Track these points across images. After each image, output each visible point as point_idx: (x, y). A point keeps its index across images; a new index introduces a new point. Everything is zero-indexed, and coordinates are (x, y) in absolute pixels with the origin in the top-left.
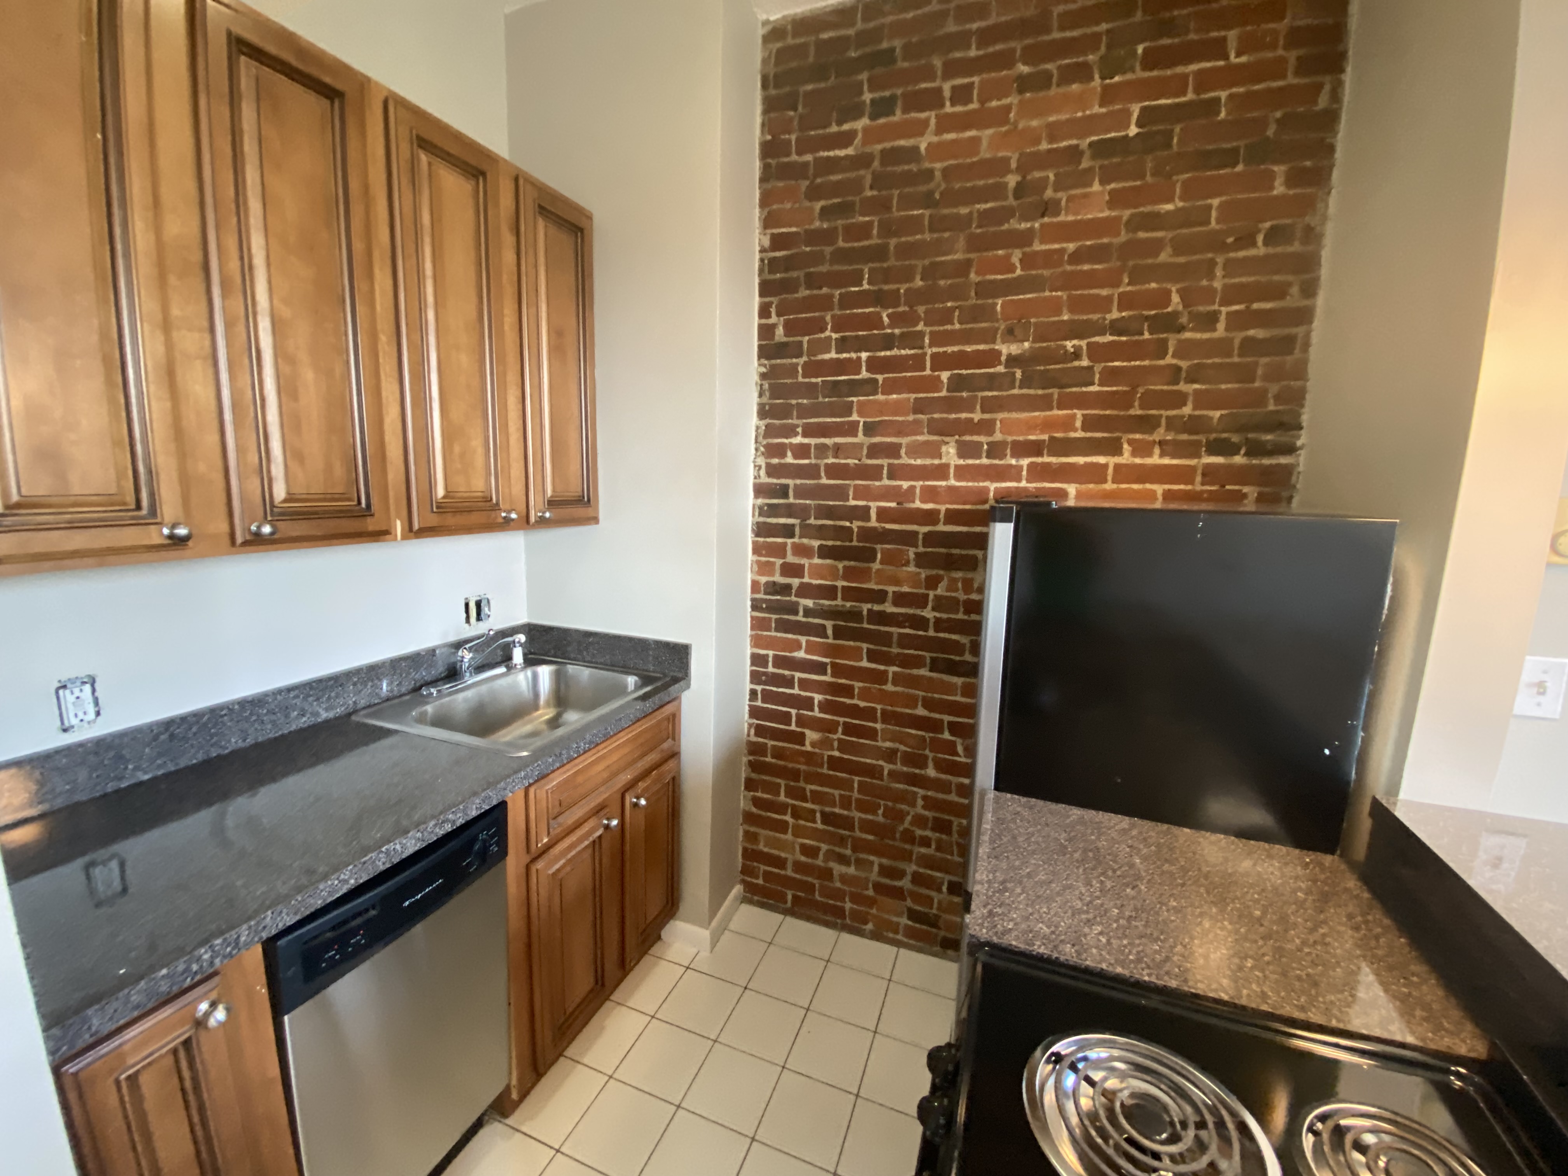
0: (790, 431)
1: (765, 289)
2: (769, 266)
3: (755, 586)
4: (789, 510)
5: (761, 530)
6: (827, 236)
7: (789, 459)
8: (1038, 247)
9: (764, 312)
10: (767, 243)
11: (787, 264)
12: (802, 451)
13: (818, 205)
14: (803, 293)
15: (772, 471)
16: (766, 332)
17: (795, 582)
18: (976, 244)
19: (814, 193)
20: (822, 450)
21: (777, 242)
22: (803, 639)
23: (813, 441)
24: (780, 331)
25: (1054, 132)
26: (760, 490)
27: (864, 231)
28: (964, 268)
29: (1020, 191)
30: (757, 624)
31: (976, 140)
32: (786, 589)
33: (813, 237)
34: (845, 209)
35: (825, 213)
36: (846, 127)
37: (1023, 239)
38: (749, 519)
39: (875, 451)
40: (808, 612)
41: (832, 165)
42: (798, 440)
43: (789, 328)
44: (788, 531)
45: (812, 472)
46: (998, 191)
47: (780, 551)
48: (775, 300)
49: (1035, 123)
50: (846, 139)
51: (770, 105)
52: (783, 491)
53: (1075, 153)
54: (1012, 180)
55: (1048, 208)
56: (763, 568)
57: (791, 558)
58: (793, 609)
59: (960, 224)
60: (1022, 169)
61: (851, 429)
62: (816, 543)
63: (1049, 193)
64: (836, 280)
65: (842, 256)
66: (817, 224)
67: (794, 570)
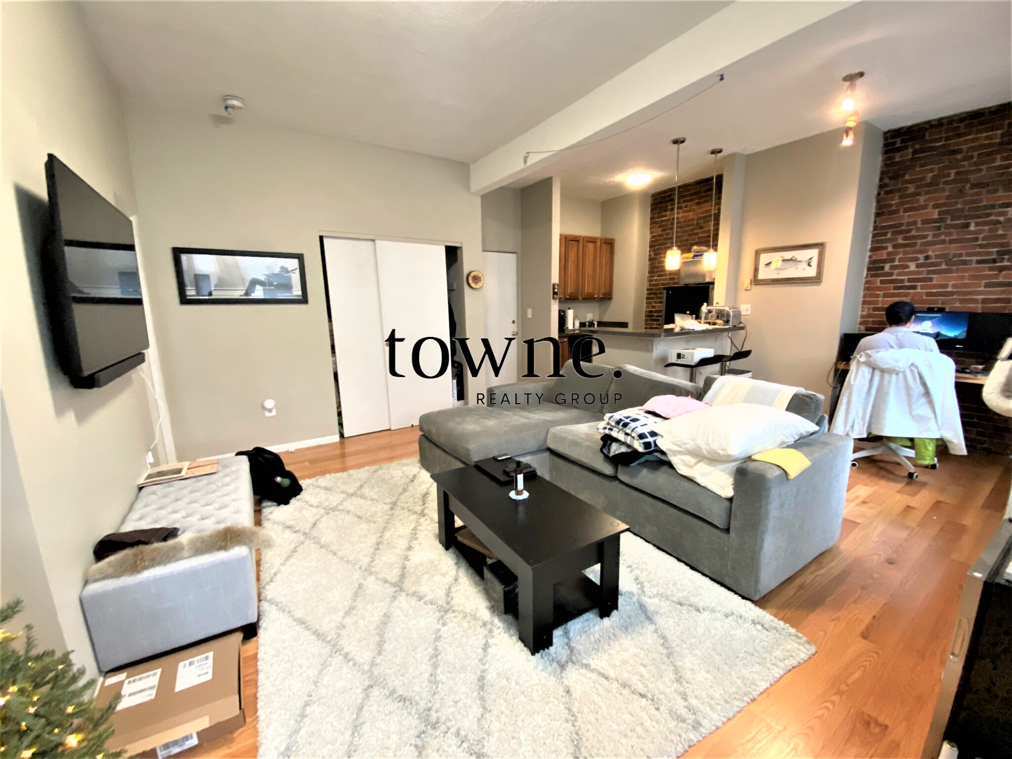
0: (653, 276)
1: (651, 247)
2: (651, 242)
3: (646, 311)
4: (653, 294)
5: (648, 298)
6: (660, 240)
7: (654, 282)
8: (700, 235)
9: (650, 251)
10: (651, 237)
11: (655, 241)
12: (656, 280)
13: (660, 229)
14: (658, 247)
16: (650, 255)
17: (654, 309)
18: (689, 235)
19: (659, 227)
20: (660, 280)
21: (653, 237)
22: (655, 323)
23: (657, 278)
24: (653, 256)
25: (703, 212)
26: (648, 290)
27: (668, 234)
28: (687, 240)
29: (697, 224)
30: (646, 320)
32: (652, 312)
33: (660, 235)
34: (665, 230)
36: (665, 214)
37: (697, 234)
38: (645, 296)
39: (671, 279)
40: (657, 316)
41: (664, 221)
42: (654, 278)
43: (655, 254)
44: (652, 298)
45: (657, 285)
46: (693, 225)
47: (650, 303)
48: (652, 249)
49: (699, 211)
50: (665, 216)
52: (652, 290)
53: (704, 217)
54: (695, 222)
55: (702, 228)
56: (648, 307)
57: (654, 305)
58: (653, 316)
59: (686, 231)
60: (697, 220)
62: (658, 301)
63: (702, 225)
64: (663, 244)
65: (665, 239)
66: (660, 233)
67: (654, 307)
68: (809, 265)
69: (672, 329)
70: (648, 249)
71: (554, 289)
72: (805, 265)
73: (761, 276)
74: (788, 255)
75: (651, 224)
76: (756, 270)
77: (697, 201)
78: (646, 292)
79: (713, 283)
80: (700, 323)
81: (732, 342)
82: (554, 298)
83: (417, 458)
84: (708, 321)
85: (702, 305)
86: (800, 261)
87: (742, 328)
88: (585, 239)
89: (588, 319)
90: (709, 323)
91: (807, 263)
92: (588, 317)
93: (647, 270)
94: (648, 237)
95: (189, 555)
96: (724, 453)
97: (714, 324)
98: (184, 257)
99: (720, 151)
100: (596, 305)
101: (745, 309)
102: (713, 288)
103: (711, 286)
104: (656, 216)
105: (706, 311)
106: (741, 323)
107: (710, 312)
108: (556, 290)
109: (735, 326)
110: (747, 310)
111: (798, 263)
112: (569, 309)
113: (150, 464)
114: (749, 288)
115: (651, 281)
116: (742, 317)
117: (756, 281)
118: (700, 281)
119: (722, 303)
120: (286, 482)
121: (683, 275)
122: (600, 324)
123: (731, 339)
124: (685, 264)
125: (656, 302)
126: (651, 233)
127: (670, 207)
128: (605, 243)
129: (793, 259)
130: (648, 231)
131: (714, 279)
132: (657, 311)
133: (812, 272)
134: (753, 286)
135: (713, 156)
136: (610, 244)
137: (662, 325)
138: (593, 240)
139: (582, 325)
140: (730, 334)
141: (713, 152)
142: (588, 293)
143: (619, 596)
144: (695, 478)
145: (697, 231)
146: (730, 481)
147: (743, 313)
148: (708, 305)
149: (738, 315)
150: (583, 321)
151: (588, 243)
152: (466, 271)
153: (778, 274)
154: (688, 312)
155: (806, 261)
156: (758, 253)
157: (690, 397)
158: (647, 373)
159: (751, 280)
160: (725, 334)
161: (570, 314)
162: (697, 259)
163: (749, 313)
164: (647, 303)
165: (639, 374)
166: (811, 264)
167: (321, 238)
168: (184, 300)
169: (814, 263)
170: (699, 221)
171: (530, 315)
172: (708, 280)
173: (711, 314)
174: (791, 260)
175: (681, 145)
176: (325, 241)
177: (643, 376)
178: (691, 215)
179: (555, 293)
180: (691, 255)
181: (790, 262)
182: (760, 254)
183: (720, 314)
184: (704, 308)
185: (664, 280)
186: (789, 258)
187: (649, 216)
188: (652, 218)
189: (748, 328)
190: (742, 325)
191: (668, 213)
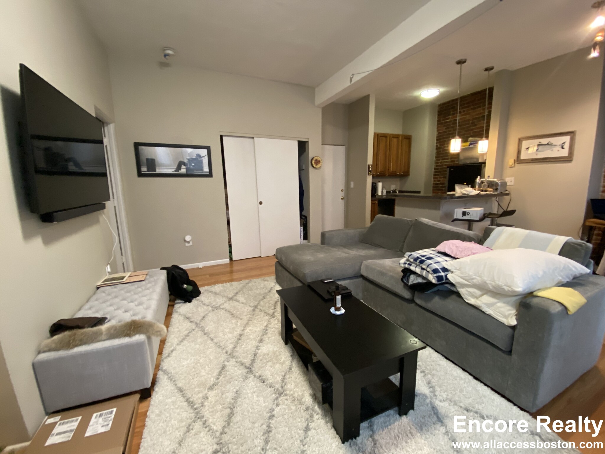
0: (439, 160)
1: (437, 140)
2: (438, 137)
3: (433, 184)
4: (439, 172)
5: (435, 175)
6: (445, 132)
7: (439, 164)
8: (475, 130)
9: (437, 143)
10: (437, 133)
11: (441, 136)
12: (441, 162)
13: (445, 128)
15: (437, 166)
16: (437, 146)
17: (439, 182)
19: (444, 126)
21: (439, 133)
22: (440, 191)
23: (442, 161)
24: (439, 146)
26: (435, 169)
27: (451, 131)
29: (472, 123)
30: (433, 190)
31: (466, 117)
32: (438, 184)
34: (448, 128)
35: (446, 129)
36: (448, 117)
37: (472, 130)
38: (433, 173)
39: (452, 161)
40: (441, 187)
41: (447, 122)
42: (440, 161)
43: (440, 145)
44: (438, 175)
45: (442, 165)
47: (437, 178)
48: (438, 141)
49: (474, 114)
50: (448, 119)
51: (439, 115)
52: (438, 169)
53: (479, 118)
54: (471, 122)
55: (476, 125)
56: (435, 181)
57: (439, 179)
58: (438, 187)
59: (465, 128)
61: (448, 159)
62: (442, 176)
63: (476, 123)
64: (447, 138)
66: (444, 130)
67: (439, 181)
68: (563, 148)
69: (454, 195)
70: (436, 141)
71: (369, 168)
72: (559, 148)
73: (523, 157)
74: (544, 141)
75: (438, 125)
76: (519, 152)
77: (472, 107)
78: (433, 170)
79: (485, 163)
80: (475, 190)
81: (499, 204)
82: (369, 174)
83: (274, 277)
84: (481, 189)
85: (477, 178)
86: (555, 145)
87: (508, 194)
88: (392, 136)
89: (392, 189)
90: (482, 191)
91: (561, 147)
92: (393, 187)
93: (435, 156)
94: (436, 133)
95: (105, 338)
96: (509, 289)
97: (486, 191)
98: (141, 148)
99: (492, 68)
100: (398, 179)
101: (510, 180)
102: (485, 166)
103: (483, 165)
104: (441, 119)
105: (480, 182)
106: (506, 190)
107: (482, 182)
108: (371, 169)
109: (502, 193)
110: (511, 182)
111: (553, 147)
112: (379, 182)
113: (109, 272)
114: (513, 166)
115: (437, 163)
116: (508, 187)
117: (518, 160)
118: (475, 161)
119: (492, 176)
120: (190, 288)
121: (461, 157)
122: (400, 192)
123: (498, 202)
124: (463, 150)
125: (440, 178)
126: (438, 131)
127: (451, 113)
128: (405, 138)
129: (549, 143)
130: (436, 130)
131: (486, 160)
132: (441, 184)
133: (565, 153)
134: (516, 164)
135: (487, 72)
136: (408, 139)
137: (445, 193)
138: (396, 136)
139: (387, 192)
140: (497, 198)
141: (486, 70)
142: (392, 171)
143: (415, 397)
144: (481, 307)
145: (472, 128)
146: (513, 312)
147: (508, 184)
148: (481, 178)
149: (504, 184)
150: (388, 190)
151: (393, 139)
152: (311, 156)
153: (537, 155)
154: (465, 183)
155: (559, 145)
156: (520, 141)
157: (473, 242)
158: (437, 224)
159: (515, 160)
160: (494, 199)
161: (380, 185)
162: (472, 146)
163: (512, 183)
164: (434, 178)
165: (431, 225)
166: (564, 147)
167: (221, 137)
168: (140, 174)
169: (567, 146)
170: (474, 121)
171: (352, 185)
172: (480, 161)
173: (483, 184)
174: (548, 144)
175: (463, 65)
176: (224, 138)
177: (434, 226)
178: (467, 117)
179: (369, 171)
180: (468, 144)
181: (547, 146)
182: (522, 141)
183: (491, 184)
184: (478, 180)
185: (446, 162)
186: (546, 143)
187: (436, 119)
188: (439, 121)
189: (513, 195)
190: (507, 192)
191: (450, 116)
